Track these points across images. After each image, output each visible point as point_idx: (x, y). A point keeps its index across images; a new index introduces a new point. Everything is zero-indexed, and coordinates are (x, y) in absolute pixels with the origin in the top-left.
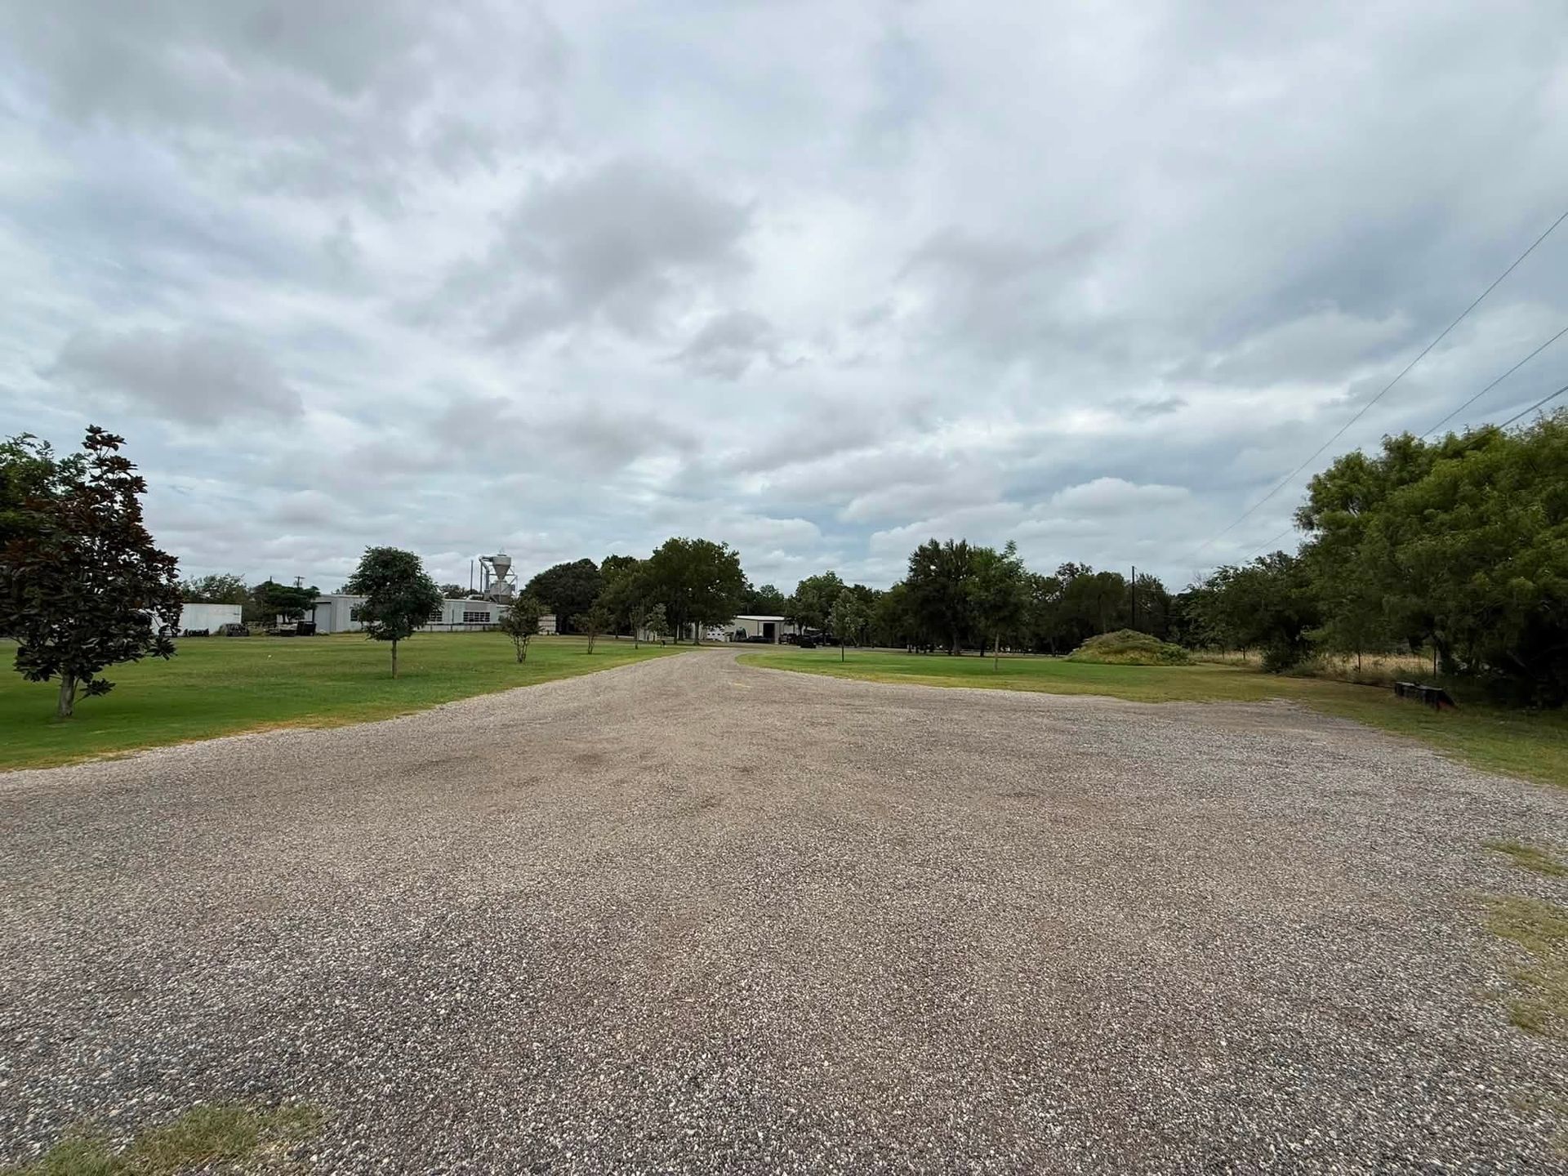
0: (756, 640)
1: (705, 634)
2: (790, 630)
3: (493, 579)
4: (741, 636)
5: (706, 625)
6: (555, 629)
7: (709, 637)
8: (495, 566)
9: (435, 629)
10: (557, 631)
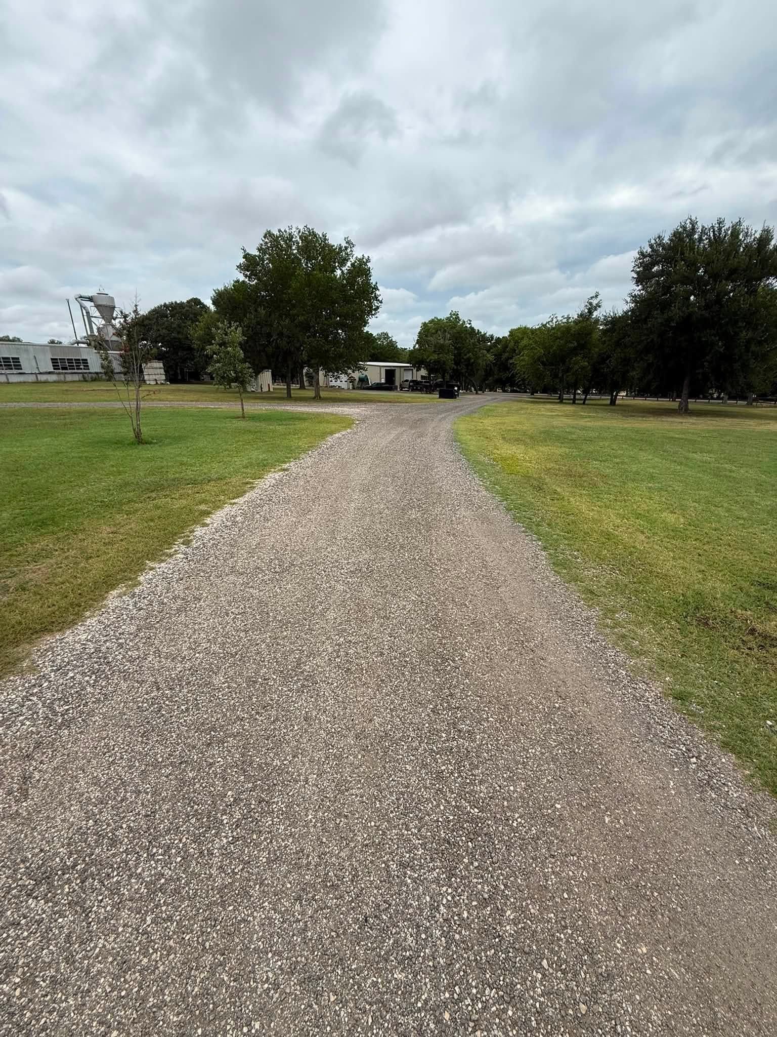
0: (378, 387)
1: (328, 382)
2: (408, 376)
3: (99, 322)
4: (363, 384)
5: (328, 370)
6: (164, 377)
7: (331, 384)
8: (98, 306)
9: (14, 379)
10: (166, 380)
